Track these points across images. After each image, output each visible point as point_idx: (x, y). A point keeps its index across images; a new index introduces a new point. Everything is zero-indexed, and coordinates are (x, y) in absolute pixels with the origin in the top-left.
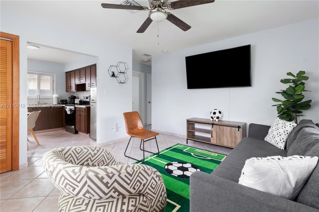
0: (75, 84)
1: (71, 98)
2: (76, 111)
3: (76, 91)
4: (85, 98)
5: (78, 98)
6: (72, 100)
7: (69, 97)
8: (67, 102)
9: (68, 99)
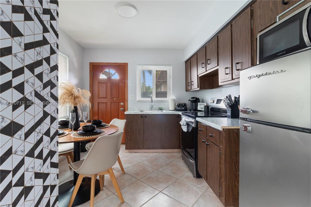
0: (198, 76)
1: (192, 102)
2: (199, 131)
3: (199, 89)
4: (215, 102)
5: (203, 102)
6: (194, 103)
7: (189, 100)
8: (186, 107)
9: (188, 103)
